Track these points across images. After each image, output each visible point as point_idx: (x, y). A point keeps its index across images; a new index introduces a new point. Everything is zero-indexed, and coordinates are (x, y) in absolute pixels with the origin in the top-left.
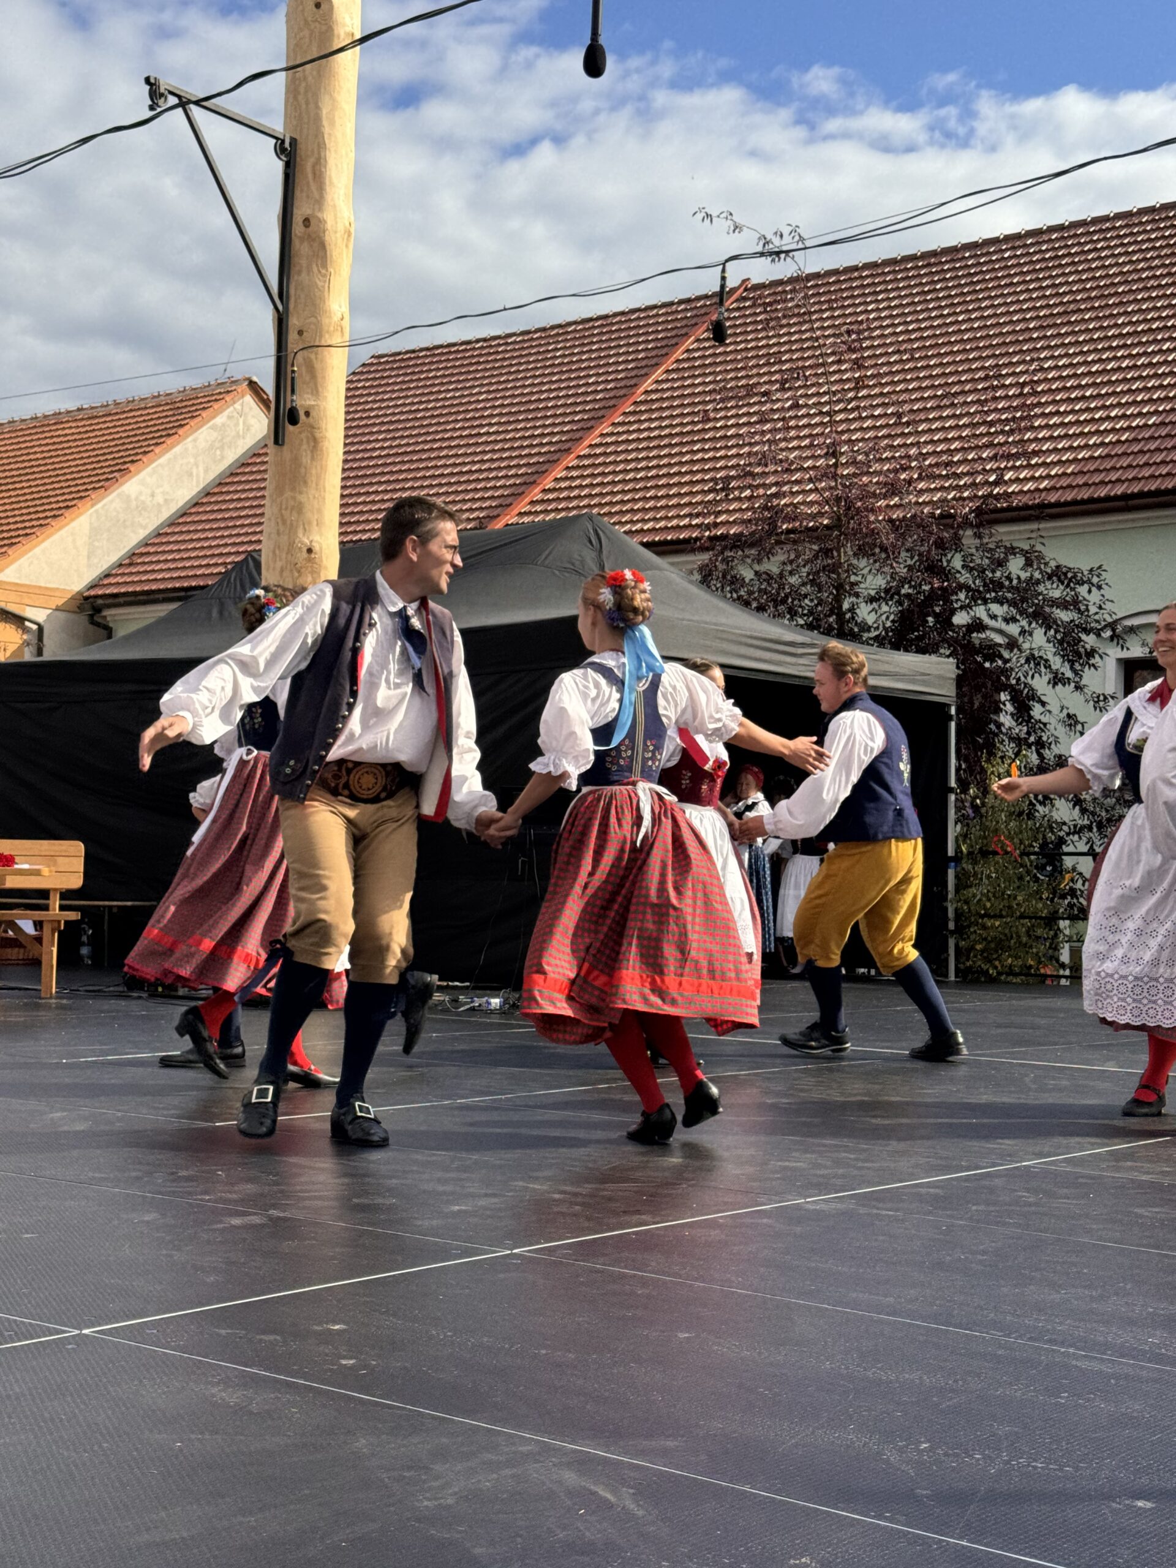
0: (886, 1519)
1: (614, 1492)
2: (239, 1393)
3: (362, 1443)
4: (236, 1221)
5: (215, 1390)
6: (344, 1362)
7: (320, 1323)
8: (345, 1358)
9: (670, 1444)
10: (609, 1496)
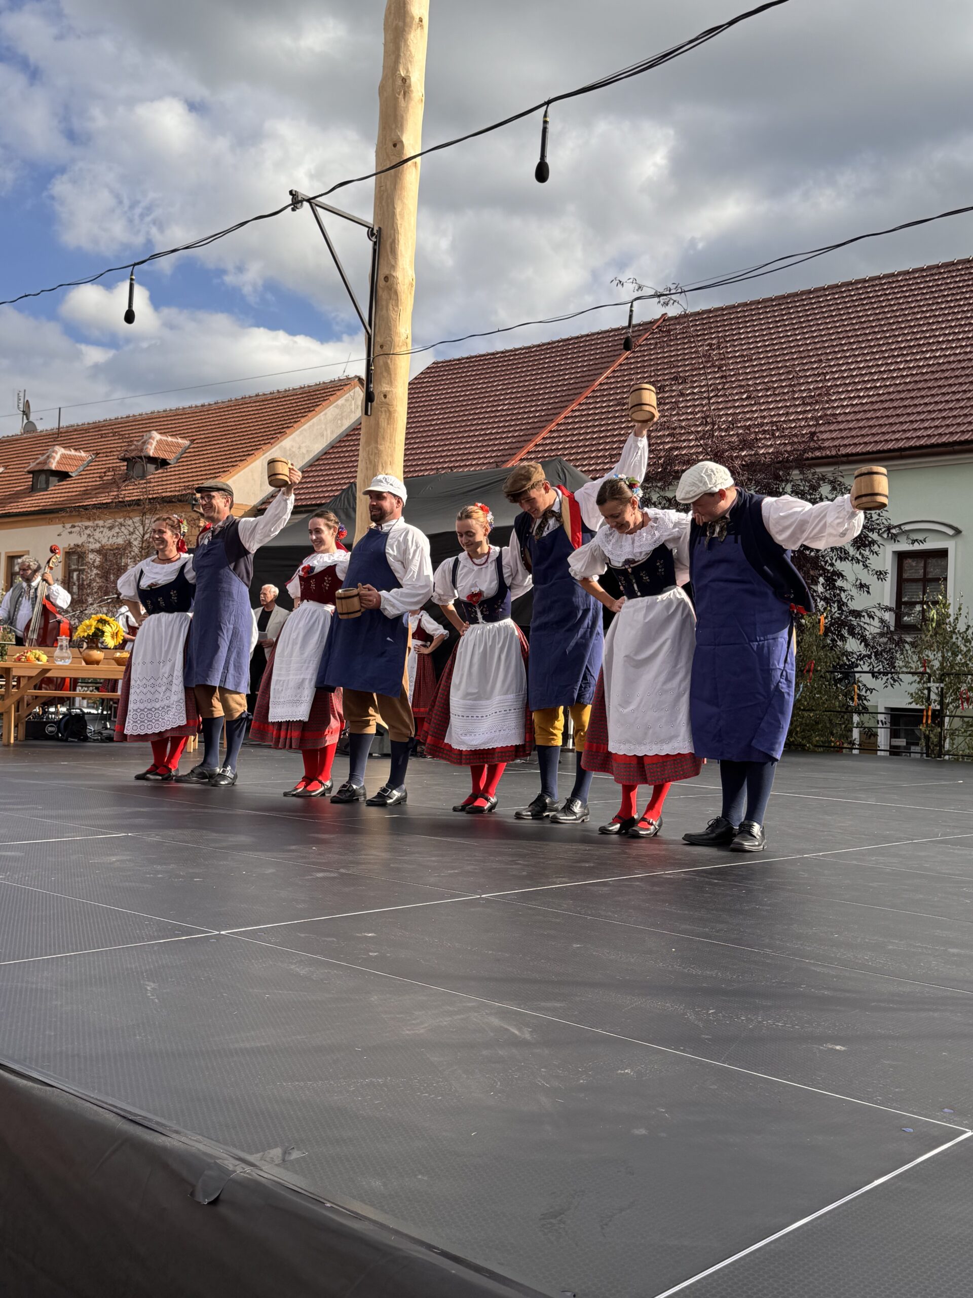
0: (681, 1051)
1: (520, 1029)
2: (307, 969)
3: (374, 998)
4: (320, 875)
5: (293, 967)
6: (371, 954)
7: (361, 933)
8: (372, 952)
9: (558, 1005)
10: (516, 1032)
